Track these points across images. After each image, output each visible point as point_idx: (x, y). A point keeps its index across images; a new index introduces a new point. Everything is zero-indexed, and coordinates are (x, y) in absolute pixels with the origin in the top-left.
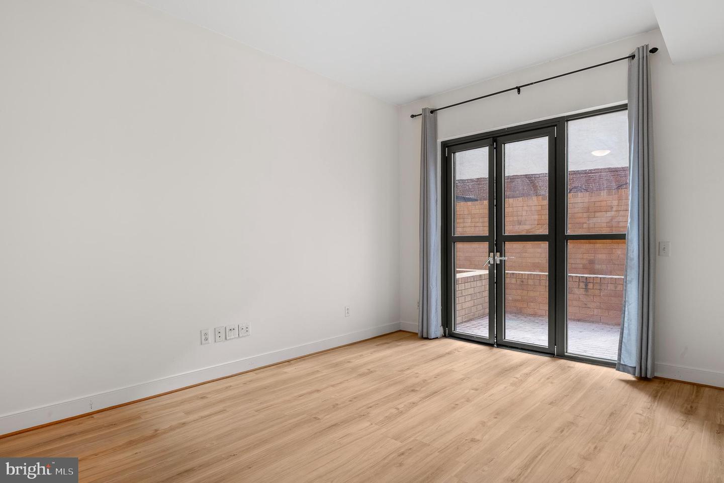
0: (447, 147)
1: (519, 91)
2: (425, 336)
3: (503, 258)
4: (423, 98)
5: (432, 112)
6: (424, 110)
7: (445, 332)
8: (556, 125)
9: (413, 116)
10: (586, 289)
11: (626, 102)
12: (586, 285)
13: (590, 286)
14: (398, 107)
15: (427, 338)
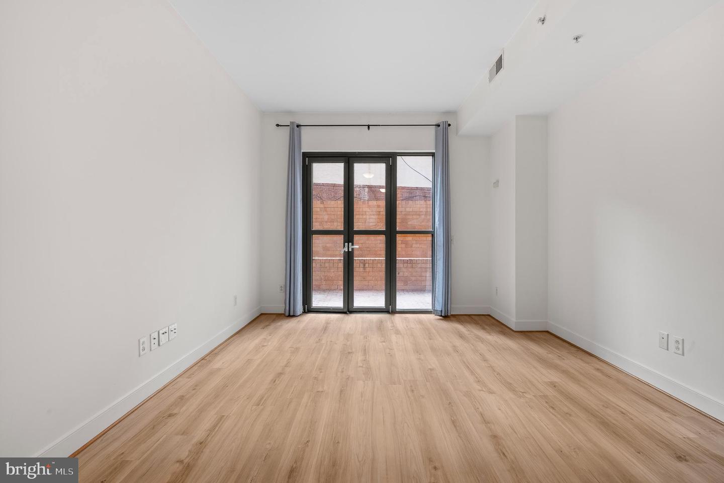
0: (307, 157)
1: (369, 128)
2: (292, 314)
3: (353, 247)
4: (290, 113)
5: (298, 126)
6: (292, 123)
7: (304, 309)
8: (391, 157)
9: (278, 125)
10: (364, 267)
11: (434, 151)
12: (364, 265)
13: (367, 265)
14: (264, 114)
15: (294, 316)
